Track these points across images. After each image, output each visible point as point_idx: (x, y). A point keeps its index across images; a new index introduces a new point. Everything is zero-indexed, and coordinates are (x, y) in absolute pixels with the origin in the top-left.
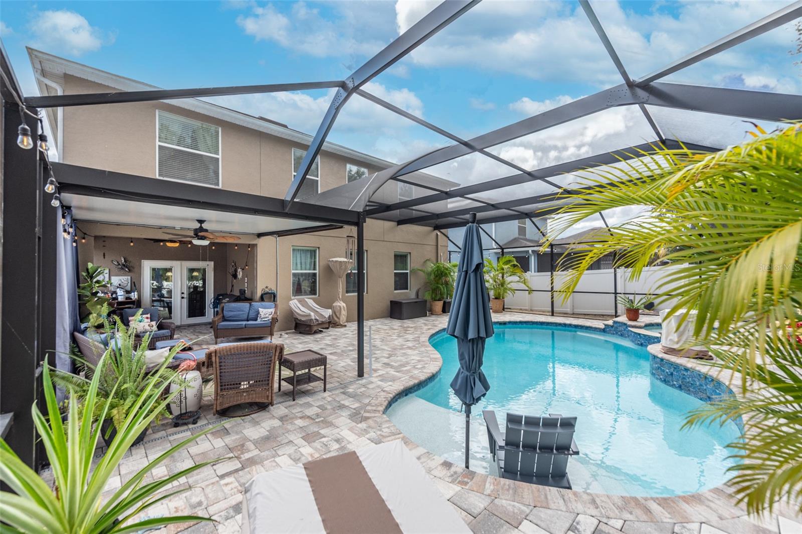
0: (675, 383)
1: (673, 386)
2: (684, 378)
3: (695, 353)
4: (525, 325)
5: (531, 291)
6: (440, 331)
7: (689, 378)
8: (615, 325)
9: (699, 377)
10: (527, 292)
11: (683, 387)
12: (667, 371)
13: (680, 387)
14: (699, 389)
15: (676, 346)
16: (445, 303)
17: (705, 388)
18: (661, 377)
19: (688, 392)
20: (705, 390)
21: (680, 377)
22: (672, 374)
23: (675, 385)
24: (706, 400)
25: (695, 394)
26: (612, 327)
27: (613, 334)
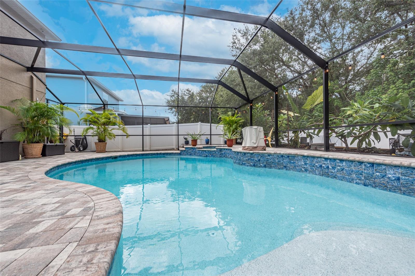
0: (261, 165)
1: (260, 167)
2: (268, 160)
3: (262, 147)
4: (131, 157)
5: (128, 136)
6: (53, 168)
7: (271, 160)
8: (187, 150)
9: (278, 157)
10: (126, 136)
11: (267, 166)
12: (256, 159)
13: (265, 166)
14: (278, 164)
15: (255, 146)
16: (45, 146)
17: (282, 162)
18: (251, 164)
19: (271, 167)
20: (283, 163)
21: (265, 161)
22: (259, 160)
23: (261, 166)
24: (282, 169)
25: (275, 167)
26: (185, 151)
27: (186, 155)
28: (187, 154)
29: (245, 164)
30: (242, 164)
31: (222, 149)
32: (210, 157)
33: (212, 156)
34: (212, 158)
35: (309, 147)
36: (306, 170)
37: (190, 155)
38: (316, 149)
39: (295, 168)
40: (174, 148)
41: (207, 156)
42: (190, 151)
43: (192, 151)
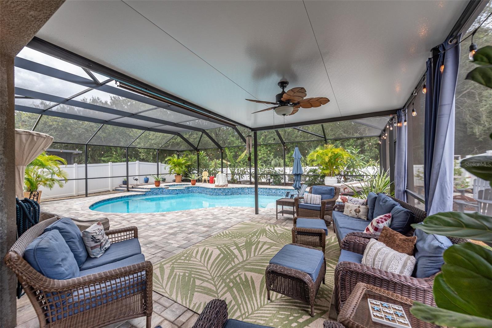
1: (229, 195)
11: (232, 194)
18: (225, 194)
24: (239, 194)
25: (236, 194)
26: (150, 191)
27: (151, 195)
28: (153, 194)
29: (220, 195)
30: (218, 195)
31: (189, 187)
32: (180, 194)
33: (182, 193)
34: (182, 194)
35: (240, 183)
36: (249, 194)
37: (156, 194)
38: (244, 184)
39: (244, 193)
40: (110, 190)
41: (177, 194)
42: (155, 191)
43: (158, 191)
